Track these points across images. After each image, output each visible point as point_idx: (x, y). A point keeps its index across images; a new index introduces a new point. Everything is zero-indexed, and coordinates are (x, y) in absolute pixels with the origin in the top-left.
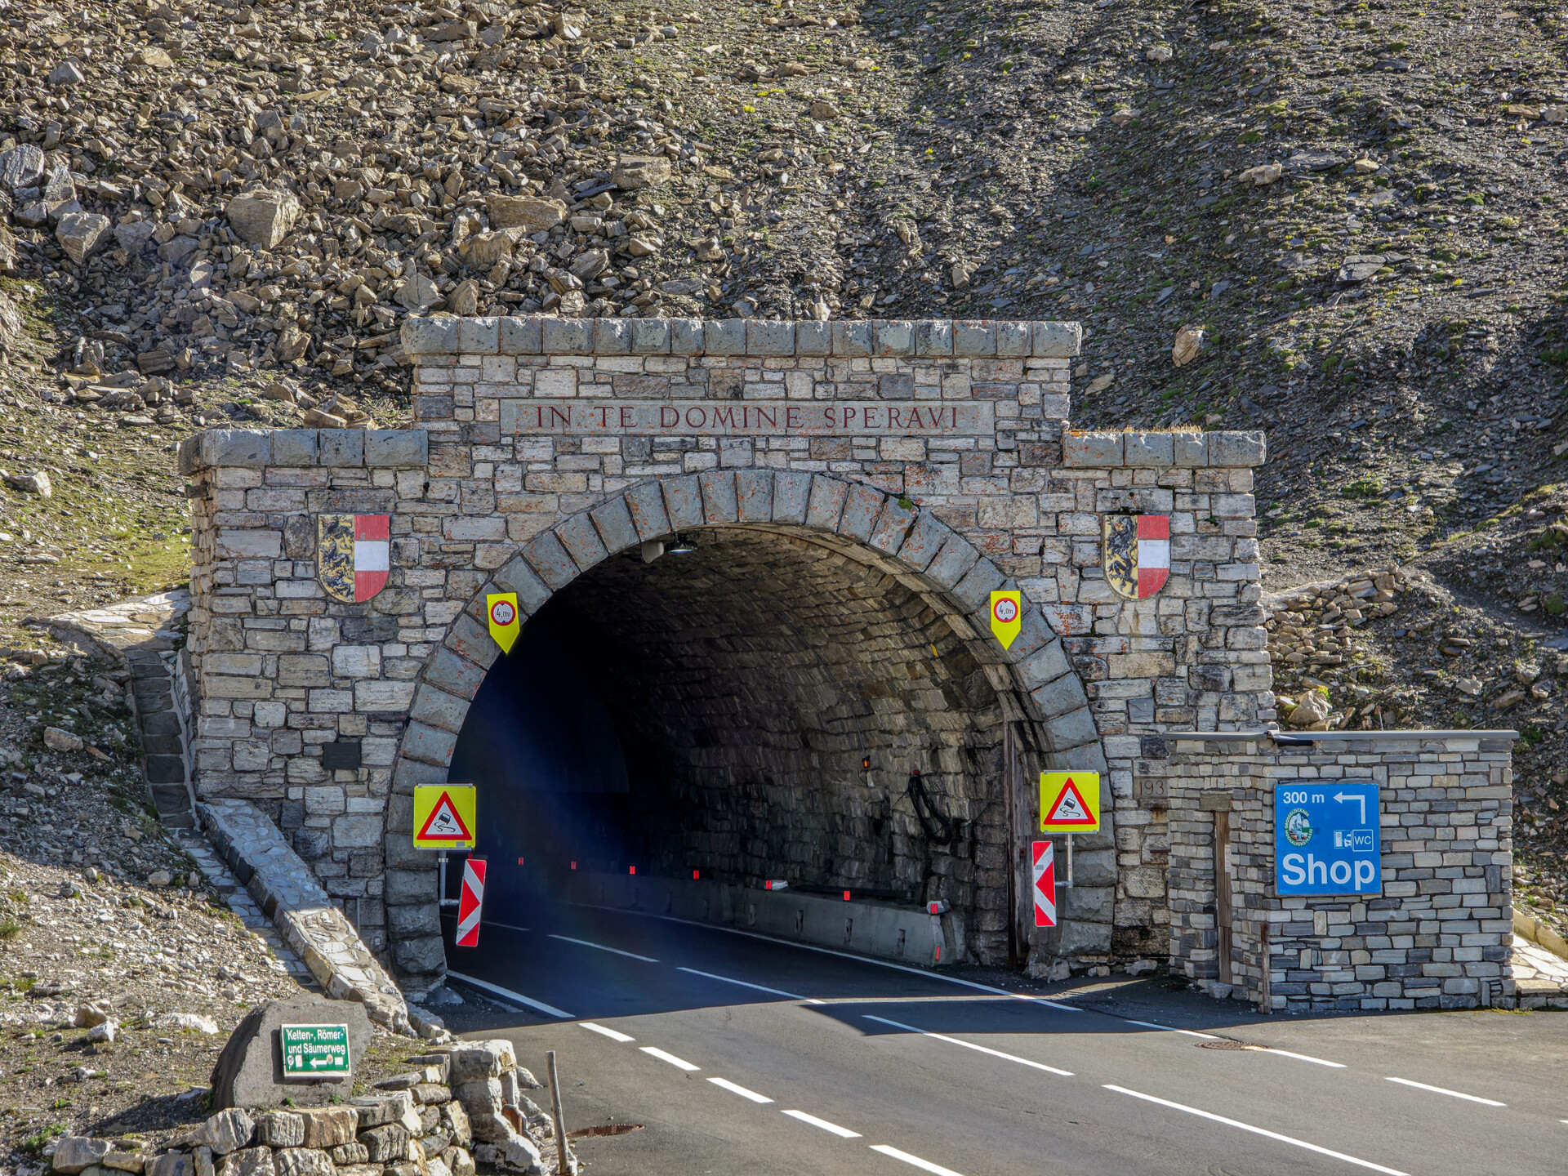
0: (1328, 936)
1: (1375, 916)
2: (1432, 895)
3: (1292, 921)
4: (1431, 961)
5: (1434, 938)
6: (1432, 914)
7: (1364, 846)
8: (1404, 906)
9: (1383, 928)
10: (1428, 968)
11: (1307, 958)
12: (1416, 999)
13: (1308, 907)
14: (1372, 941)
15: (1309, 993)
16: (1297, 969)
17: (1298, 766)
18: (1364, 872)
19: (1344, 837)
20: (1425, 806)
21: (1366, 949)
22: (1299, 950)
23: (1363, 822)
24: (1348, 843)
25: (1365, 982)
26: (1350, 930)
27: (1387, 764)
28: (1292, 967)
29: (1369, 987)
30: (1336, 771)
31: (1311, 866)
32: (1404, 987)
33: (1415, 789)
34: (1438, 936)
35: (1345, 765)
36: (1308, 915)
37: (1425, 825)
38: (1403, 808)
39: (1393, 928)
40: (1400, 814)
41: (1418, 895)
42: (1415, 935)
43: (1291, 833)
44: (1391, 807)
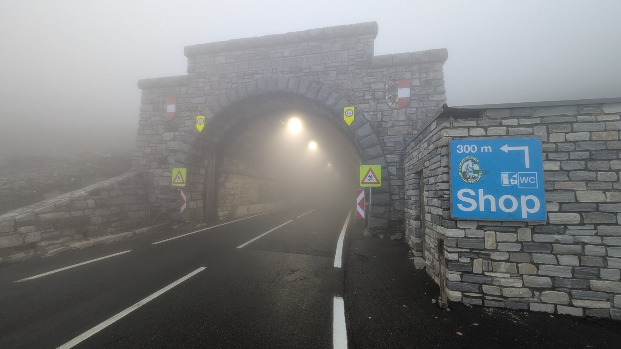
0: (497, 250)
1: (539, 238)
2: (597, 225)
3: (465, 237)
4: (598, 277)
5: (600, 260)
6: (598, 240)
7: (529, 184)
8: (567, 232)
9: (548, 247)
10: (595, 283)
11: (478, 266)
12: (584, 309)
13: (479, 228)
14: (538, 257)
15: (481, 292)
16: (471, 273)
17: (469, 128)
18: (530, 204)
19: (510, 177)
20: (586, 155)
21: (533, 263)
22: (472, 259)
23: (527, 166)
24: (514, 182)
25: (533, 289)
26: (517, 248)
27: (547, 124)
28: (466, 271)
29: (537, 293)
30: (502, 131)
31: (482, 198)
32: (571, 296)
33: (575, 142)
34: (605, 258)
35: (508, 126)
36: (480, 233)
37: (586, 169)
38: (564, 156)
39: (557, 248)
40: (561, 161)
41: (582, 224)
42: (580, 256)
43: (464, 174)
44: (551, 156)
